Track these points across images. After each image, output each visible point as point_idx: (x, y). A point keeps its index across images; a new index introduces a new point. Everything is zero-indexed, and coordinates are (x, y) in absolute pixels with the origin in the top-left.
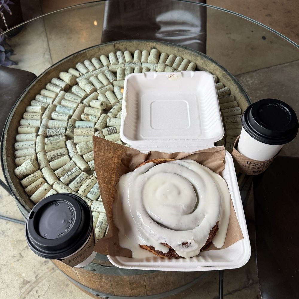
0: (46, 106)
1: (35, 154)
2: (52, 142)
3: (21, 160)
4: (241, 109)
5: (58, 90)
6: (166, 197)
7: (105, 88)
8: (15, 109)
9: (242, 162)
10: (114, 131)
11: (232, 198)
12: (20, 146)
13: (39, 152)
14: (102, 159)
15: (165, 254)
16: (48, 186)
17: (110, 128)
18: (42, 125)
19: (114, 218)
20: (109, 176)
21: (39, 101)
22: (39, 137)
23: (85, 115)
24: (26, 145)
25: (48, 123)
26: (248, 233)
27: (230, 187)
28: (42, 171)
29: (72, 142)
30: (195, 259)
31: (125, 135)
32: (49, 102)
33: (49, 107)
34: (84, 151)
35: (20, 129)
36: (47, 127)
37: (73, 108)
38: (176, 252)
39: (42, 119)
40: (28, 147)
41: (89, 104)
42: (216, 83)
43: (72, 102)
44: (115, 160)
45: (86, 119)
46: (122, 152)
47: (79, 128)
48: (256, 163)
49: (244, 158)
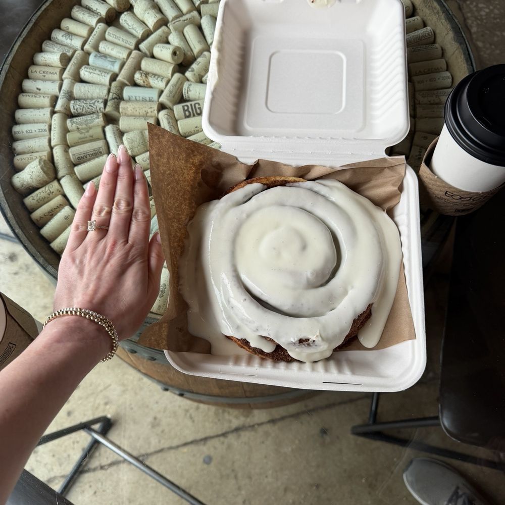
0: (69, 54)
1: (48, 149)
2: (80, 127)
3: (24, 160)
4: (452, 75)
5: (93, 21)
6: (279, 254)
7: (184, 18)
8: (10, 59)
9: (436, 190)
10: (196, 112)
11: (405, 261)
12: (23, 132)
13: (55, 146)
14: (165, 171)
15: (268, 355)
16: (71, 211)
17: (188, 104)
18: (62, 92)
19: (181, 285)
20: (176, 205)
21: (57, 43)
22: (56, 116)
23: (141, 74)
24: (33, 131)
25: (73, 89)
26: (426, 329)
27: (404, 238)
28: (62, 181)
29: (115, 129)
30: (320, 367)
31: (211, 122)
32: (75, 45)
33: (75, 55)
34: (137, 149)
35: (24, 99)
36: (70, 97)
37: (121, 60)
38: (287, 352)
39: (62, 80)
40: (36, 135)
41: (151, 51)
42: (406, 18)
43: (119, 47)
44: (188, 174)
45: (144, 82)
46: (203, 158)
47: (129, 100)
48: (463, 195)
49: (440, 184)
